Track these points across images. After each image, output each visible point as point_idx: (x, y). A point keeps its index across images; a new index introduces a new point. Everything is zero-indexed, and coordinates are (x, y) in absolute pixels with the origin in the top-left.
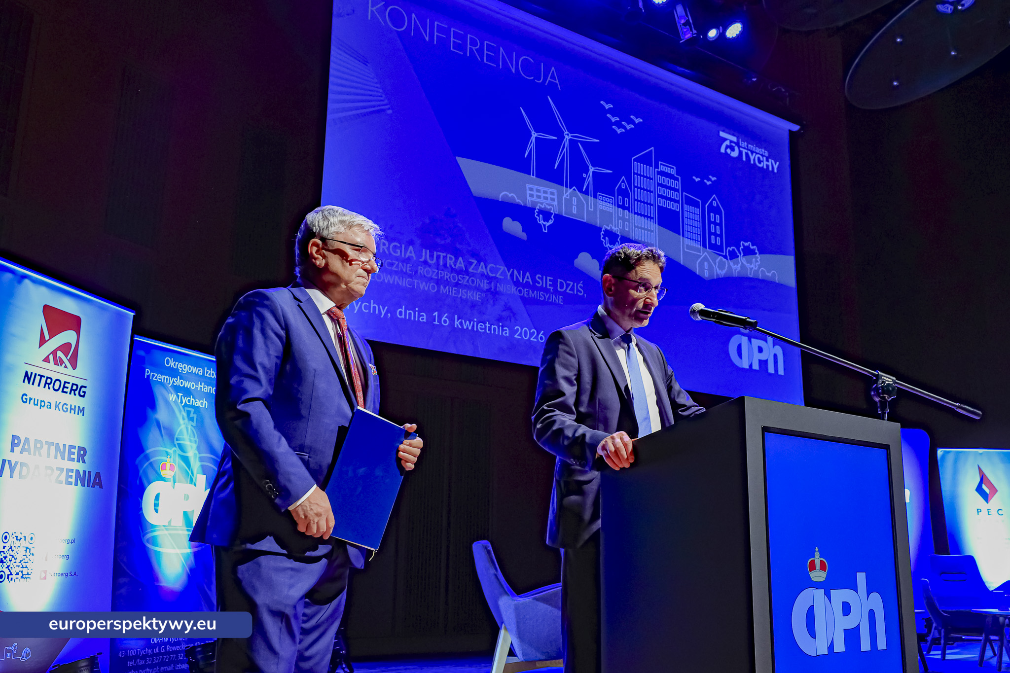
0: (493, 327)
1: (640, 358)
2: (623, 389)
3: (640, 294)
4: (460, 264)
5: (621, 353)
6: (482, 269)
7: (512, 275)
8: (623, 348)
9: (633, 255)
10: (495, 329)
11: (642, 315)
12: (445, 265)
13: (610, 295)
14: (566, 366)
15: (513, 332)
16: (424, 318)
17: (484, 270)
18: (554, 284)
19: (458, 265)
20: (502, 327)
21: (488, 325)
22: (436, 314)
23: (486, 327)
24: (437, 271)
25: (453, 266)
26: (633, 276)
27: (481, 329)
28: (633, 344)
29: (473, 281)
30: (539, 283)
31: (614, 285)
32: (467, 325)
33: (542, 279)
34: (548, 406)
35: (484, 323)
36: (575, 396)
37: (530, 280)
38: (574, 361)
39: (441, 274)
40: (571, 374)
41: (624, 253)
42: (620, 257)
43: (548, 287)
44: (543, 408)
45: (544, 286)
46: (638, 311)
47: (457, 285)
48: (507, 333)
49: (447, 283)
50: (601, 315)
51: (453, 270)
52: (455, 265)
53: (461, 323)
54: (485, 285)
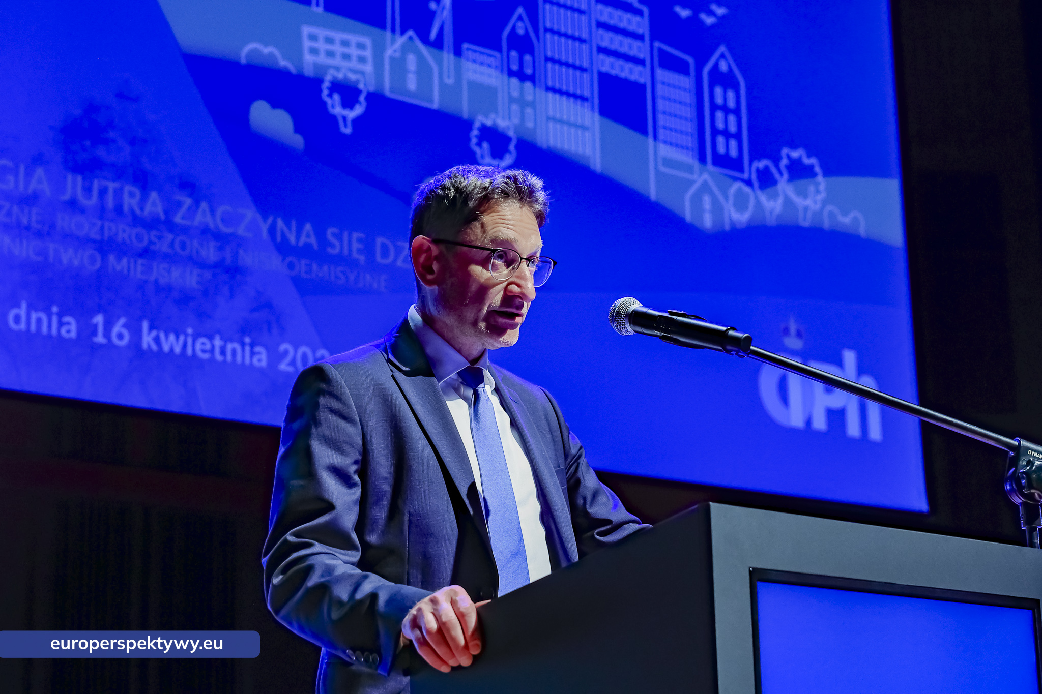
0: (230, 347)
1: (503, 419)
2: (463, 491)
3: (494, 274)
4: (154, 205)
5: (458, 409)
6: (202, 216)
7: (272, 231)
8: (465, 399)
9: (473, 189)
10: (234, 352)
11: (502, 321)
12: (119, 210)
13: (429, 283)
14: (335, 445)
15: (276, 357)
16: (71, 329)
17: (209, 219)
18: (368, 249)
19: (148, 208)
20: (252, 345)
21: (218, 342)
22: (99, 319)
23: (213, 346)
24: (99, 223)
25: (138, 211)
26: (477, 235)
27: (204, 351)
28: (487, 389)
29: (183, 246)
30: (333, 246)
31: (438, 258)
32: (171, 343)
33: (339, 237)
34: (296, 535)
35: (211, 338)
36: (356, 509)
37: (313, 240)
38: (353, 432)
39: (110, 229)
40: (347, 462)
41: (454, 186)
42: (447, 196)
43: (355, 255)
44: (286, 541)
45: (346, 252)
46: (492, 313)
47: (145, 253)
48: (261, 359)
49: (122, 250)
50: (415, 326)
51: (137, 220)
52: (142, 209)
53: (157, 340)
54: (210, 253)
